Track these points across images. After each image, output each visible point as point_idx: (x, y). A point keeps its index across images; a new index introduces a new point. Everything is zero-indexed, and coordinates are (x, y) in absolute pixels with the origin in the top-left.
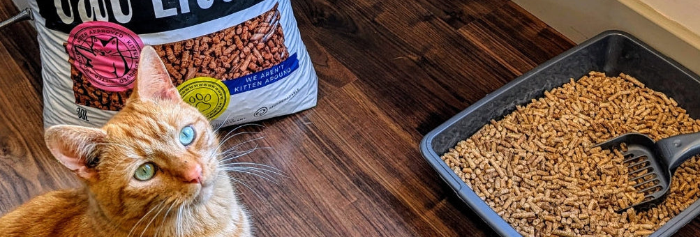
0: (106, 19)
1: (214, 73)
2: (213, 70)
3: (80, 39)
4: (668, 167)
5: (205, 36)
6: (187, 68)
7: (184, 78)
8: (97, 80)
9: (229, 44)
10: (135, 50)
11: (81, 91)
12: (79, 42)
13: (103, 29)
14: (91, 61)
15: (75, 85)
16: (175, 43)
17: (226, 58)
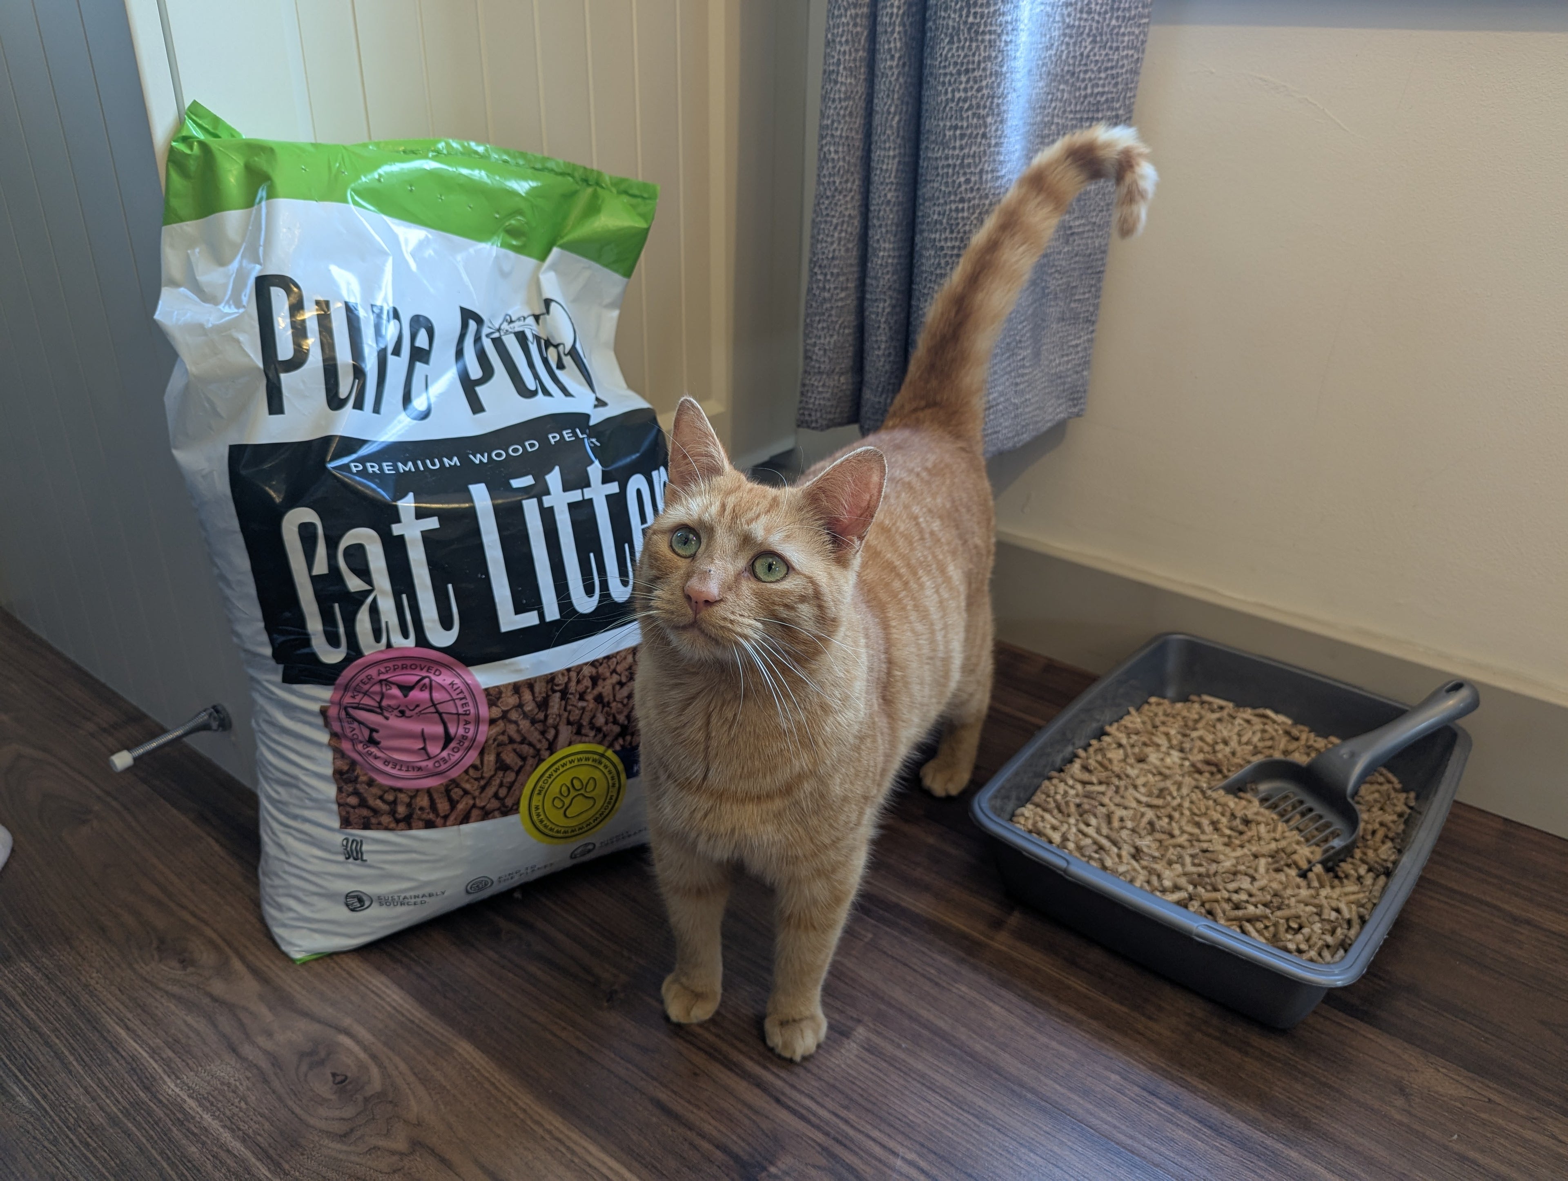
0: (411, 642)
1: (601, 735)
2: (599, 730)
3: (357, 690)
4: (1345, 790)
5: (586, 664)
6: (556, 727)
7: (552, 749)
8: (388, 769)
9: (624, 680)
10: (465, 698)
11: (353, 800)
12: (353, 697)
13: (406, 662)
14: (377, 731)
15: (340, 790)
16: (535, 679)
17: (620, 705)
